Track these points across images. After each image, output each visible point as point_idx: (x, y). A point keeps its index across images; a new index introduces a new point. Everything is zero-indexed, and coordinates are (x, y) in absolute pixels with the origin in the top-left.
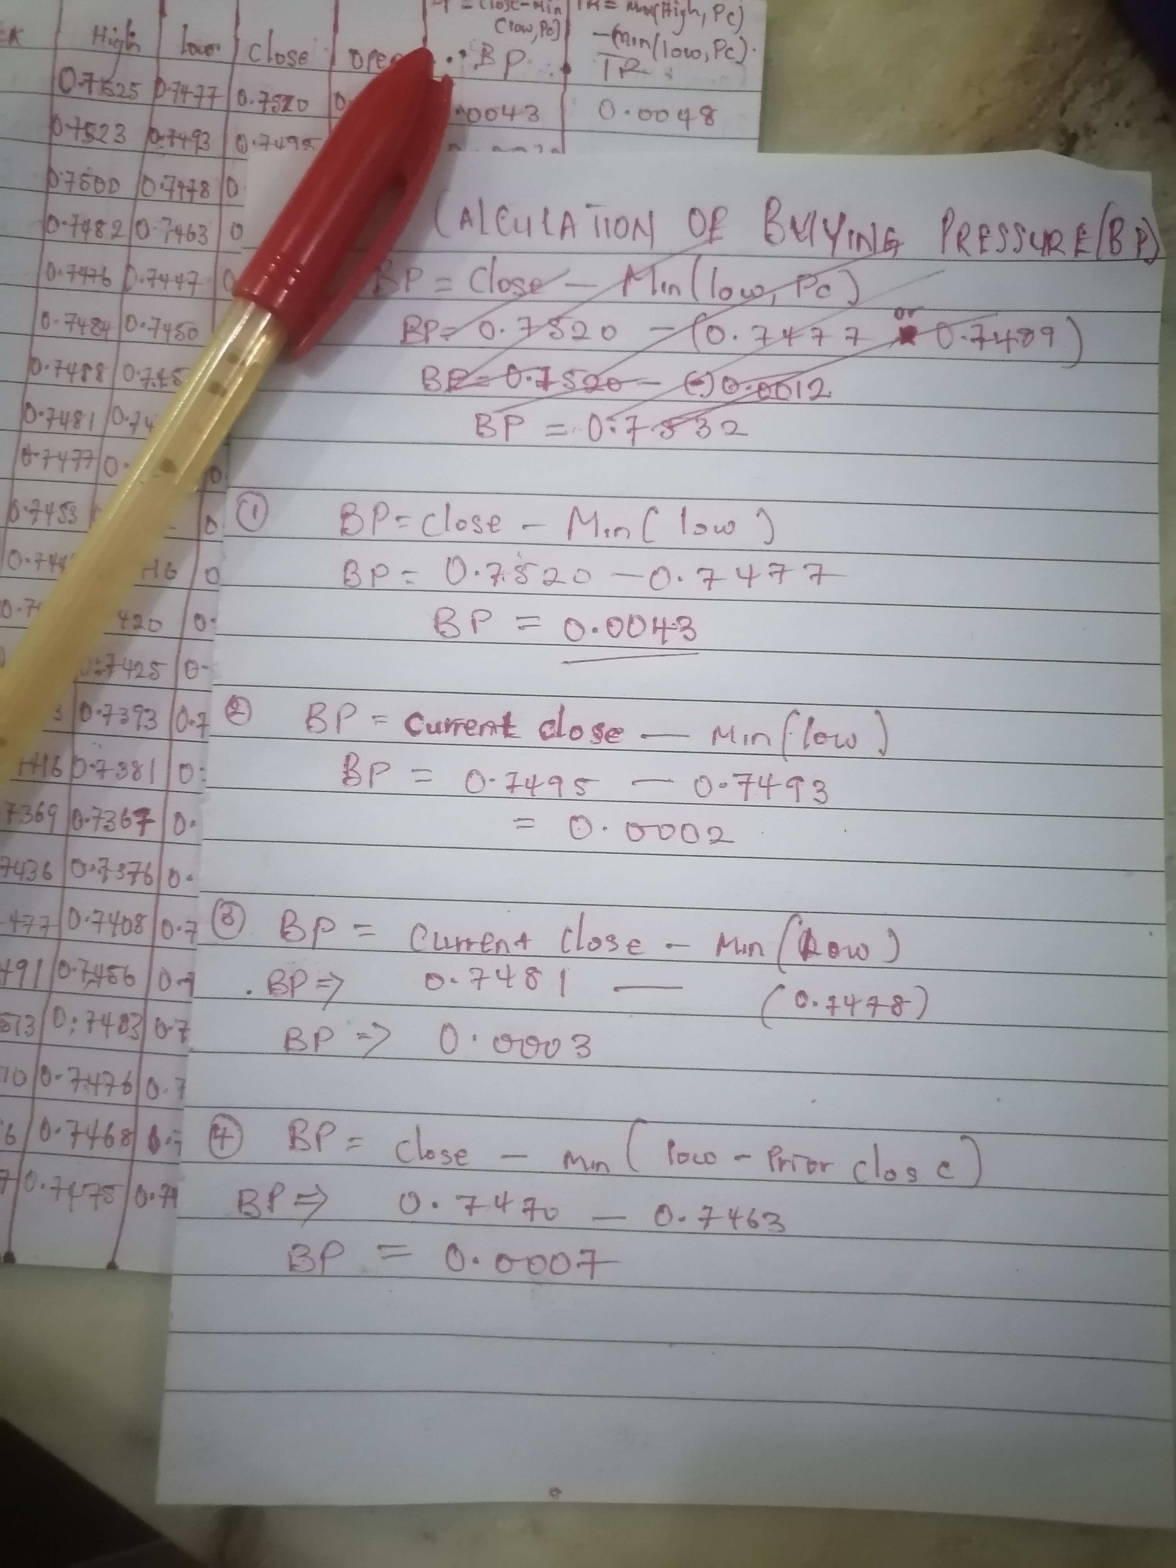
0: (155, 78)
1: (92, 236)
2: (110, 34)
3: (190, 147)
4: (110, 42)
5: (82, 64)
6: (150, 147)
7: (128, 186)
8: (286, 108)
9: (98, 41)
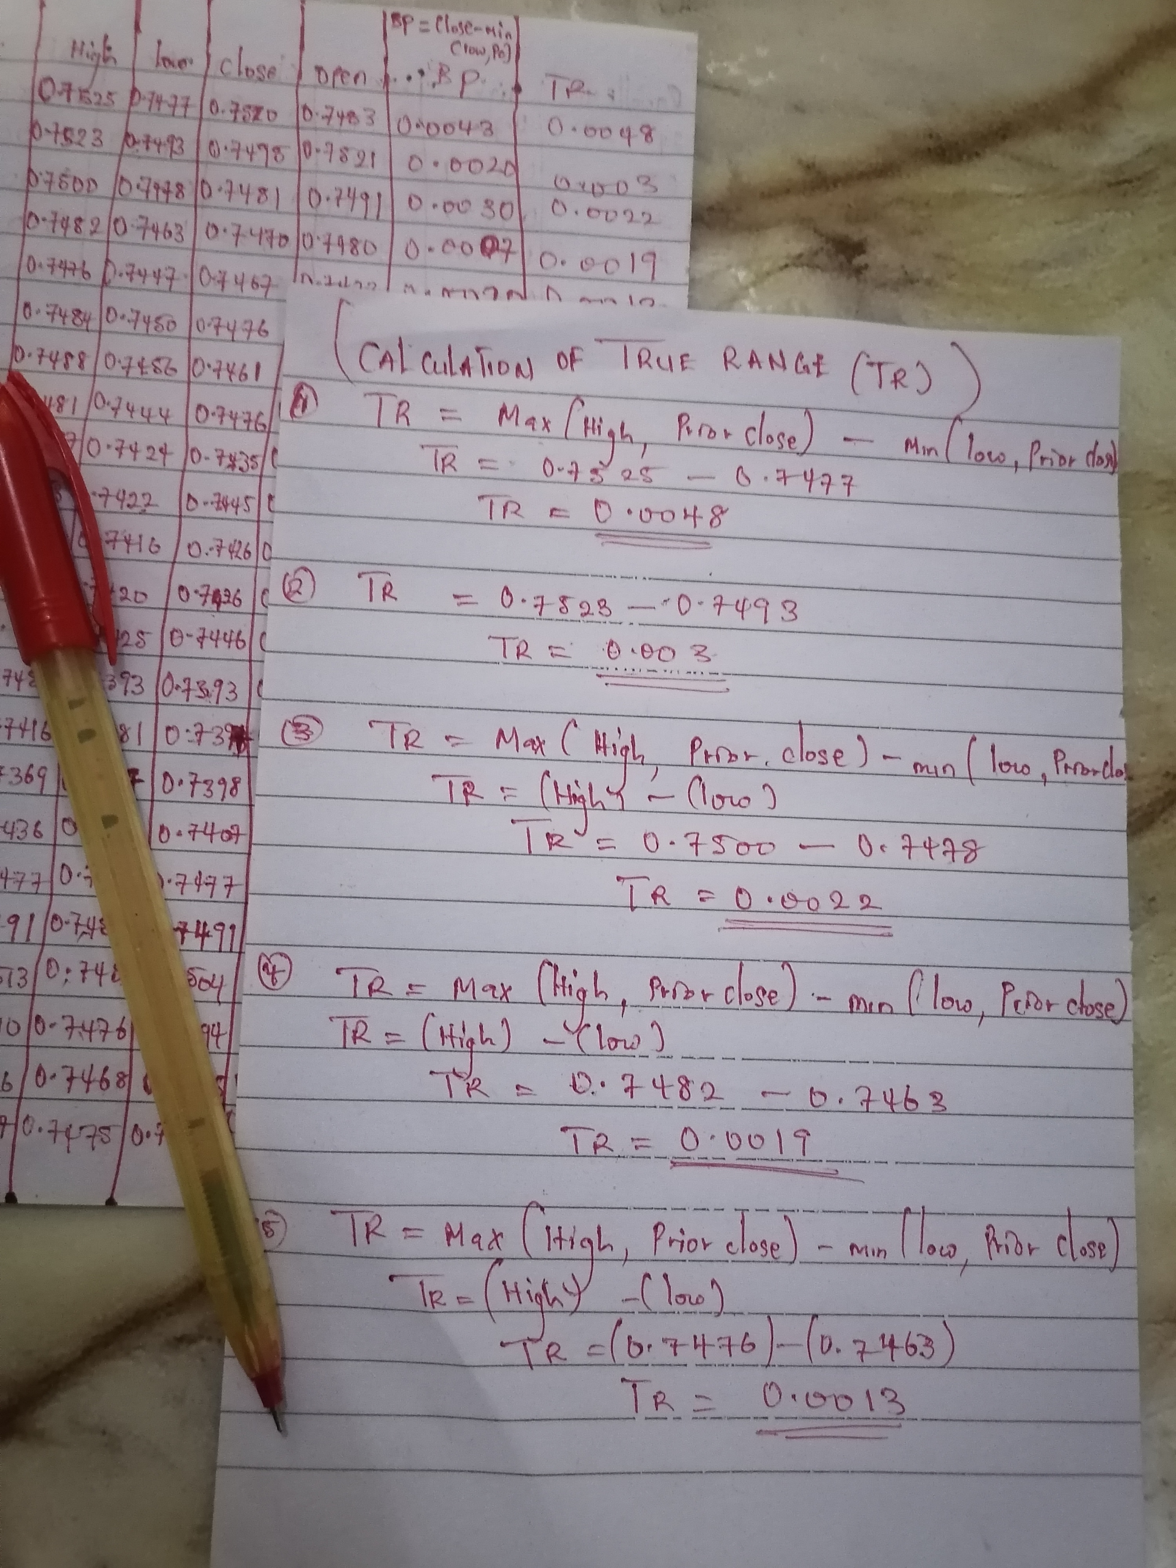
0: (130, 87)
1: (71, 232)
2: (88, 48)
3: (165, 151)
4: (88, 56)
5: (61, 74)
6: (127, 150)
7: (105, 186)
8: (256, 118)
9: (76, 54)
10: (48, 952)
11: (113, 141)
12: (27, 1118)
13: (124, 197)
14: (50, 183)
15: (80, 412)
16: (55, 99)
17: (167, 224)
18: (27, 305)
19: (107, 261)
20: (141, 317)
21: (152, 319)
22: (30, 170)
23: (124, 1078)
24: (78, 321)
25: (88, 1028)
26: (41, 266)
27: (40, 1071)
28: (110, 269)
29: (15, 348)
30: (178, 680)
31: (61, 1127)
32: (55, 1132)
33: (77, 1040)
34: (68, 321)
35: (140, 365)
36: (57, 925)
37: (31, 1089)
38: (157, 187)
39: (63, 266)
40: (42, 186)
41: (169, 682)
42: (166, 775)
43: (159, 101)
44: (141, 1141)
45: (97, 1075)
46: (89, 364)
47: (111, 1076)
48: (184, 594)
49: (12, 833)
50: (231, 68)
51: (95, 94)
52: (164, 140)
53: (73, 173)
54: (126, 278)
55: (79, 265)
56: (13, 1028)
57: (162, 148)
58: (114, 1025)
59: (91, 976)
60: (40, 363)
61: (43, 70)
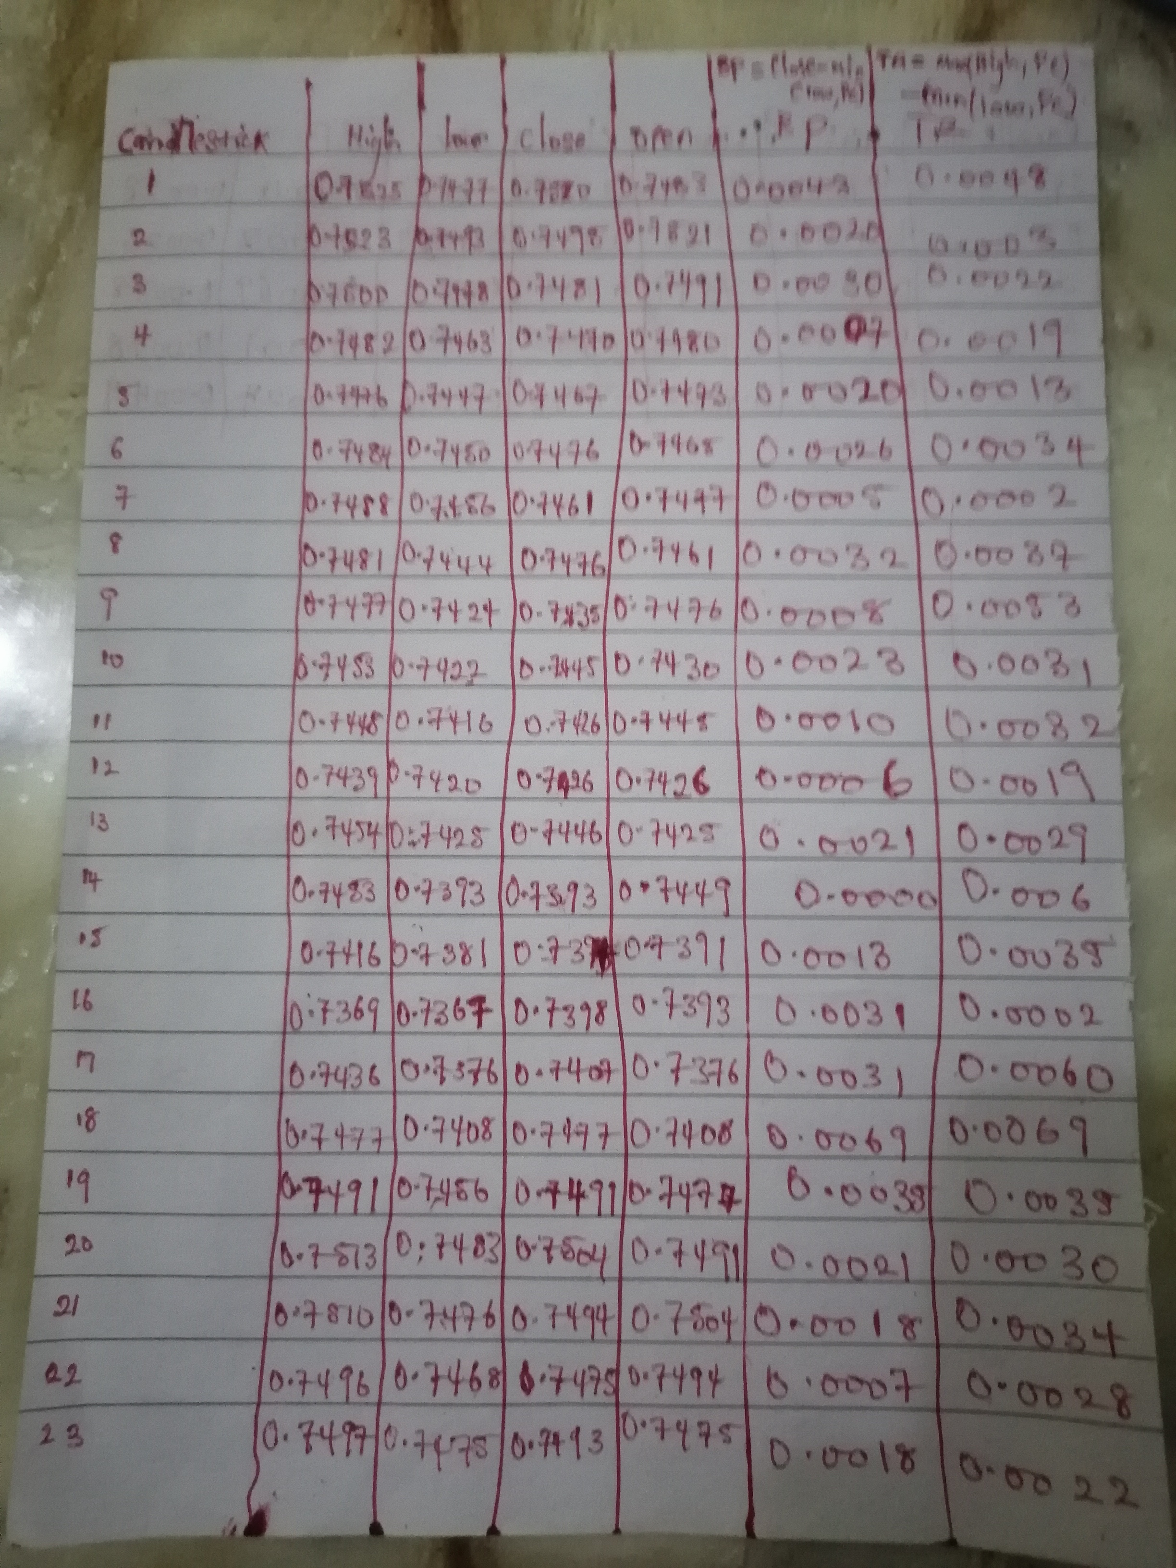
0: (418, 175)
1: (361, 351)
2: (366, 133)
3: (462, 246)
4: (367, 142)
5: (338, 167)
6: (418, 249)
7: (397, 294)
8: (566, 195)
9: (354, 142)
10: (398, 1224)
11: (402, 240)
12: (389, 1428)
13: (421, 306)
14: (334, 296)
15: (388, 567)
16: (334, 197)
17: (470, 334)
18: (317, 444)
19: (405, 384)
20: (448, 447)
21: (462, 448)
22: (310, 284)
23: (497, 1377)
24: (376, 457)
25: (450, 1314)
26: (329, 395)
27: (399, 1369)
28: (409, 393)
29: (307, 496)
30: (524, 885)
31: (430, 1439)
32: (421, 1445)
33: (440, 1330)
34: (366, 459)
35: (453, 506)
36: (405, 1190)
37: (391, 1394)
38: (456, 289)
39: (356, 393)
40: (325, 301)
41: (513, 888)
42: (518, 1002)
43: (452, 187)
44: (523, 1453)
45: (466, 1373)
46: (392, 508)
47: (483, 1373)
48: (524, 781)
49: (344, 1081)
50: (534, 141)
51: (379, 186)
52: (461, 232)
53: (360, 281)
54: (428, 402)
55: (373, 391)
56: (365, 1319)
57: (459, 244)
58: (480, 1311)
59: (450, 1252)
60: (336, 510)
61: (318, 164)
